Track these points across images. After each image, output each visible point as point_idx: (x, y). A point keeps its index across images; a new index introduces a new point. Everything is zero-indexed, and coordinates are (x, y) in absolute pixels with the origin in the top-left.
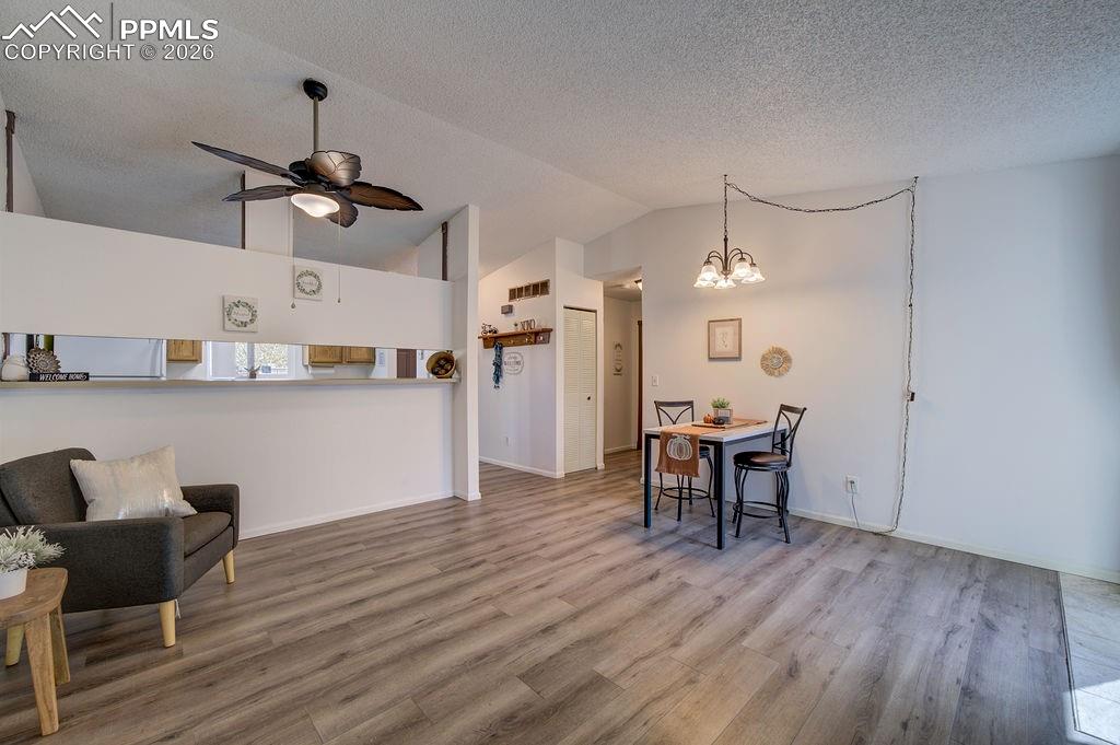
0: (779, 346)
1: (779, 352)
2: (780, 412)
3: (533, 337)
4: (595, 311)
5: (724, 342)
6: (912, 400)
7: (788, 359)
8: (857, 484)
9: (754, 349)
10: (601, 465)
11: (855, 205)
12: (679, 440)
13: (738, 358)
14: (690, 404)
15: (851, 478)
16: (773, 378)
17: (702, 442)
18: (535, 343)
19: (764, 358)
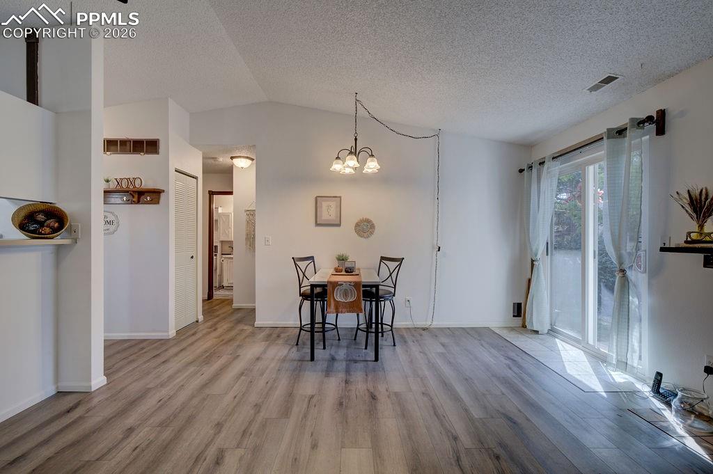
0: (368, 217)
1: (368, 221)
2: (381, 261)
3: (136, 196)
4: (196, 178)
5: (328, 213)
6: (439, 250)
7: (373, 226)
8: (411, 302)
9: (349, 220)
10: (201, 318)
11: (416, 136)
12: (344, 287)
13: (339, 225)
14: (312, 258)
15: (408, 298)
16: (363, 239)
17: (364, 286)
18: (138, 202)
19: (357, 225)
